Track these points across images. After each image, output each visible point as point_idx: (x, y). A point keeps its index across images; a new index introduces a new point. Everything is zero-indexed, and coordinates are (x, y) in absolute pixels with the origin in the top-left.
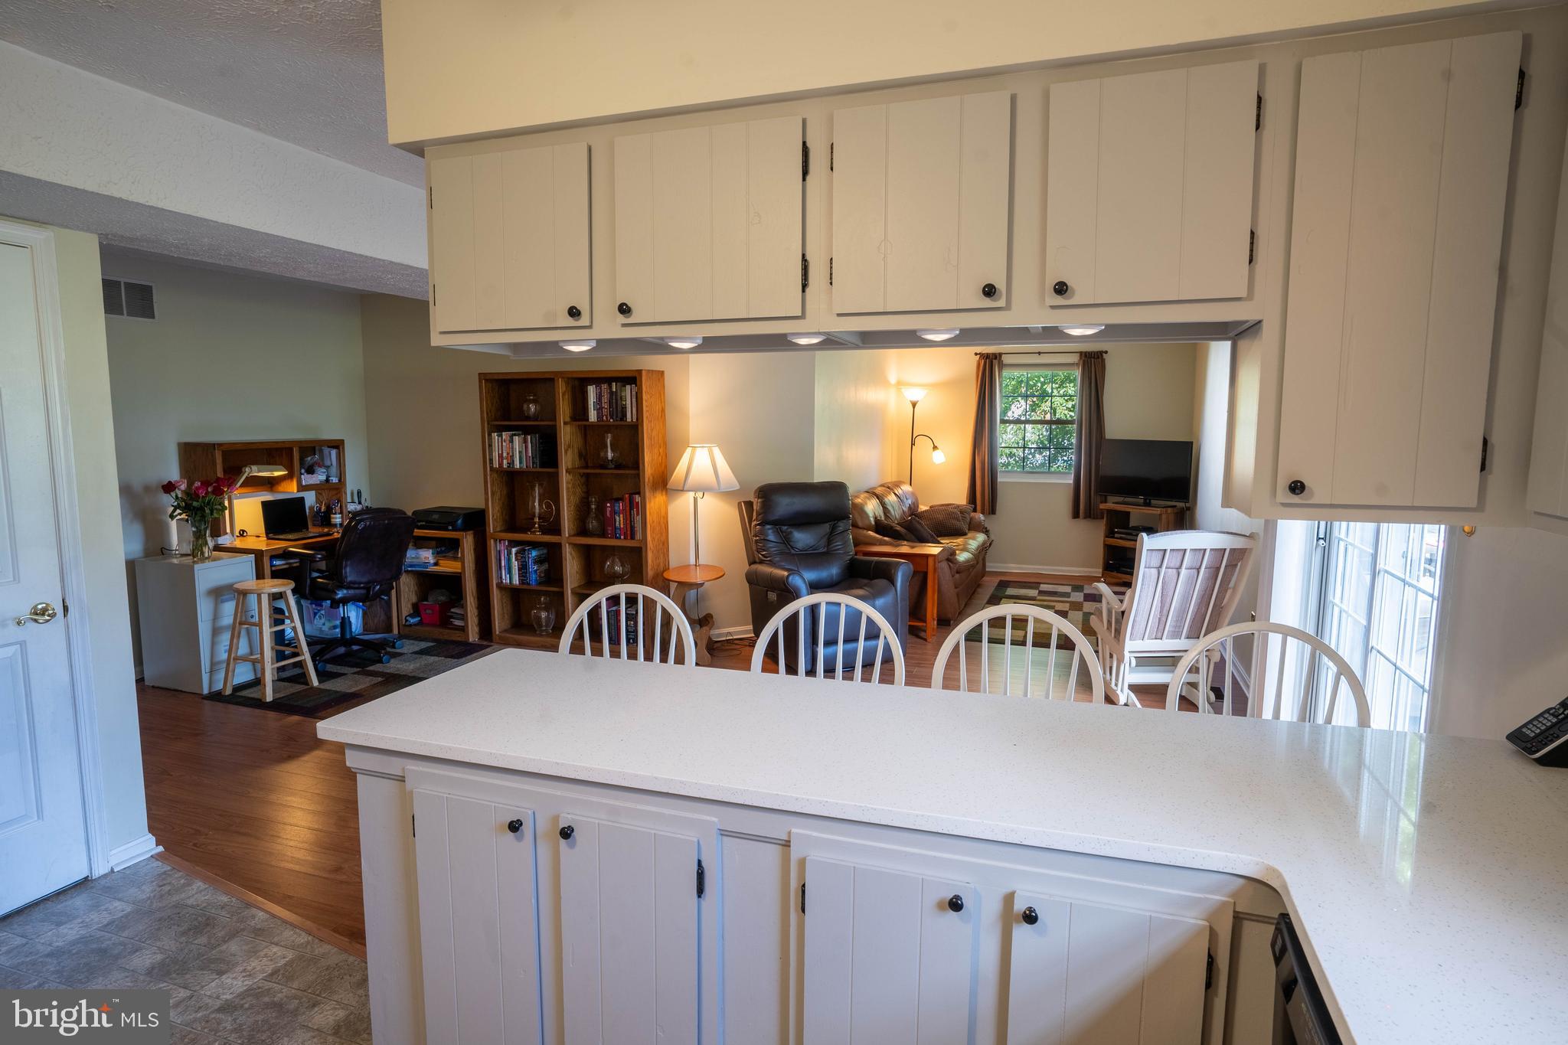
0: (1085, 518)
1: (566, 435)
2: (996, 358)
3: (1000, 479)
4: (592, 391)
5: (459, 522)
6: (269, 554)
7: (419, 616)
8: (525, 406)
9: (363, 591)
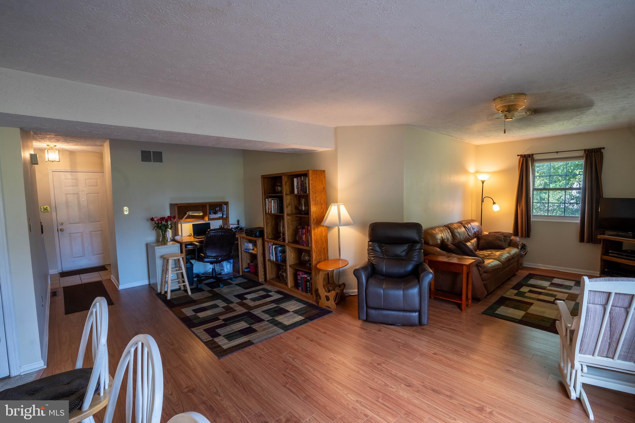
0: (588, 242)
1: (287, 199)
2: (530, 157)
3: (532, 219)
4: (295, 180)
5: (258, 233)
6: (185, 244)
7: (249, 268)
8: (276, 188)
9: (216, 259)
